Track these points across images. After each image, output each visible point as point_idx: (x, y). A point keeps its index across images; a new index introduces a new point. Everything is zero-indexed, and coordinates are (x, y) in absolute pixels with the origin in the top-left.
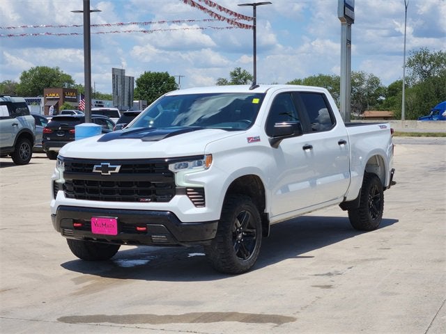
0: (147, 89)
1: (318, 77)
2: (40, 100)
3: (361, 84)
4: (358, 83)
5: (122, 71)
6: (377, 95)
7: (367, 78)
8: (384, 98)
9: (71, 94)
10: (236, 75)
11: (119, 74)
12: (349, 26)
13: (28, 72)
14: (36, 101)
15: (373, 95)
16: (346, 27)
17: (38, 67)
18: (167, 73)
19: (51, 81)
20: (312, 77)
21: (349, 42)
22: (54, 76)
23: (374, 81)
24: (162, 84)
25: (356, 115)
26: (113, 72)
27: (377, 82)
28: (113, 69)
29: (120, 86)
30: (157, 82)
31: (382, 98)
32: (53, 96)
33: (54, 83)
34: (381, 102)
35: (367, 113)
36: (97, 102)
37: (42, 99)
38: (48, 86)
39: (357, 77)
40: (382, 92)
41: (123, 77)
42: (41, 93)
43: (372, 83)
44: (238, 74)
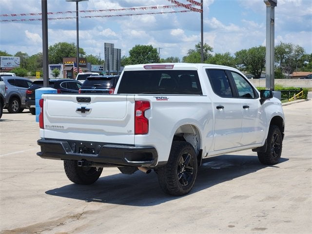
0: (137, 57)
1: (259, 48)
2: (60, 67)
3: (290, 52)
4: (288, 52)
5: (112, 45)
6: (302, 61)
7: (294, 48)
8: (308, 63)
9: (82, 62)
10: (199, 47)
11: (110, 47)
12: (273, 8)
13: (53, 46)
14: (58, 67)
15: (299, 60)
16: (270, 9)
17: (60, 43)
18: (151, 46)
19: (69, 52)
20: (254, 48)
21: (273, 20)
22: (71, 49)
23: (300, 50)
24: (148, 53)
25: (287, 75)
26: (105, 46)
27: (302, 52)
28: (105, 43)
29: (110, 56)
30: (144, 52)
31: (306, 62)
32: (69, 63)
33: (71, 54)
34: (306, 65)
35: (295, 74)
36: (101, 67)
37: (62, 65)
38: (67, 57)
39: (288, 48)
40: (307, 57)
41: (113, 49)
42: (61, 61)
43: (298, 52)
44: (201, 46)
